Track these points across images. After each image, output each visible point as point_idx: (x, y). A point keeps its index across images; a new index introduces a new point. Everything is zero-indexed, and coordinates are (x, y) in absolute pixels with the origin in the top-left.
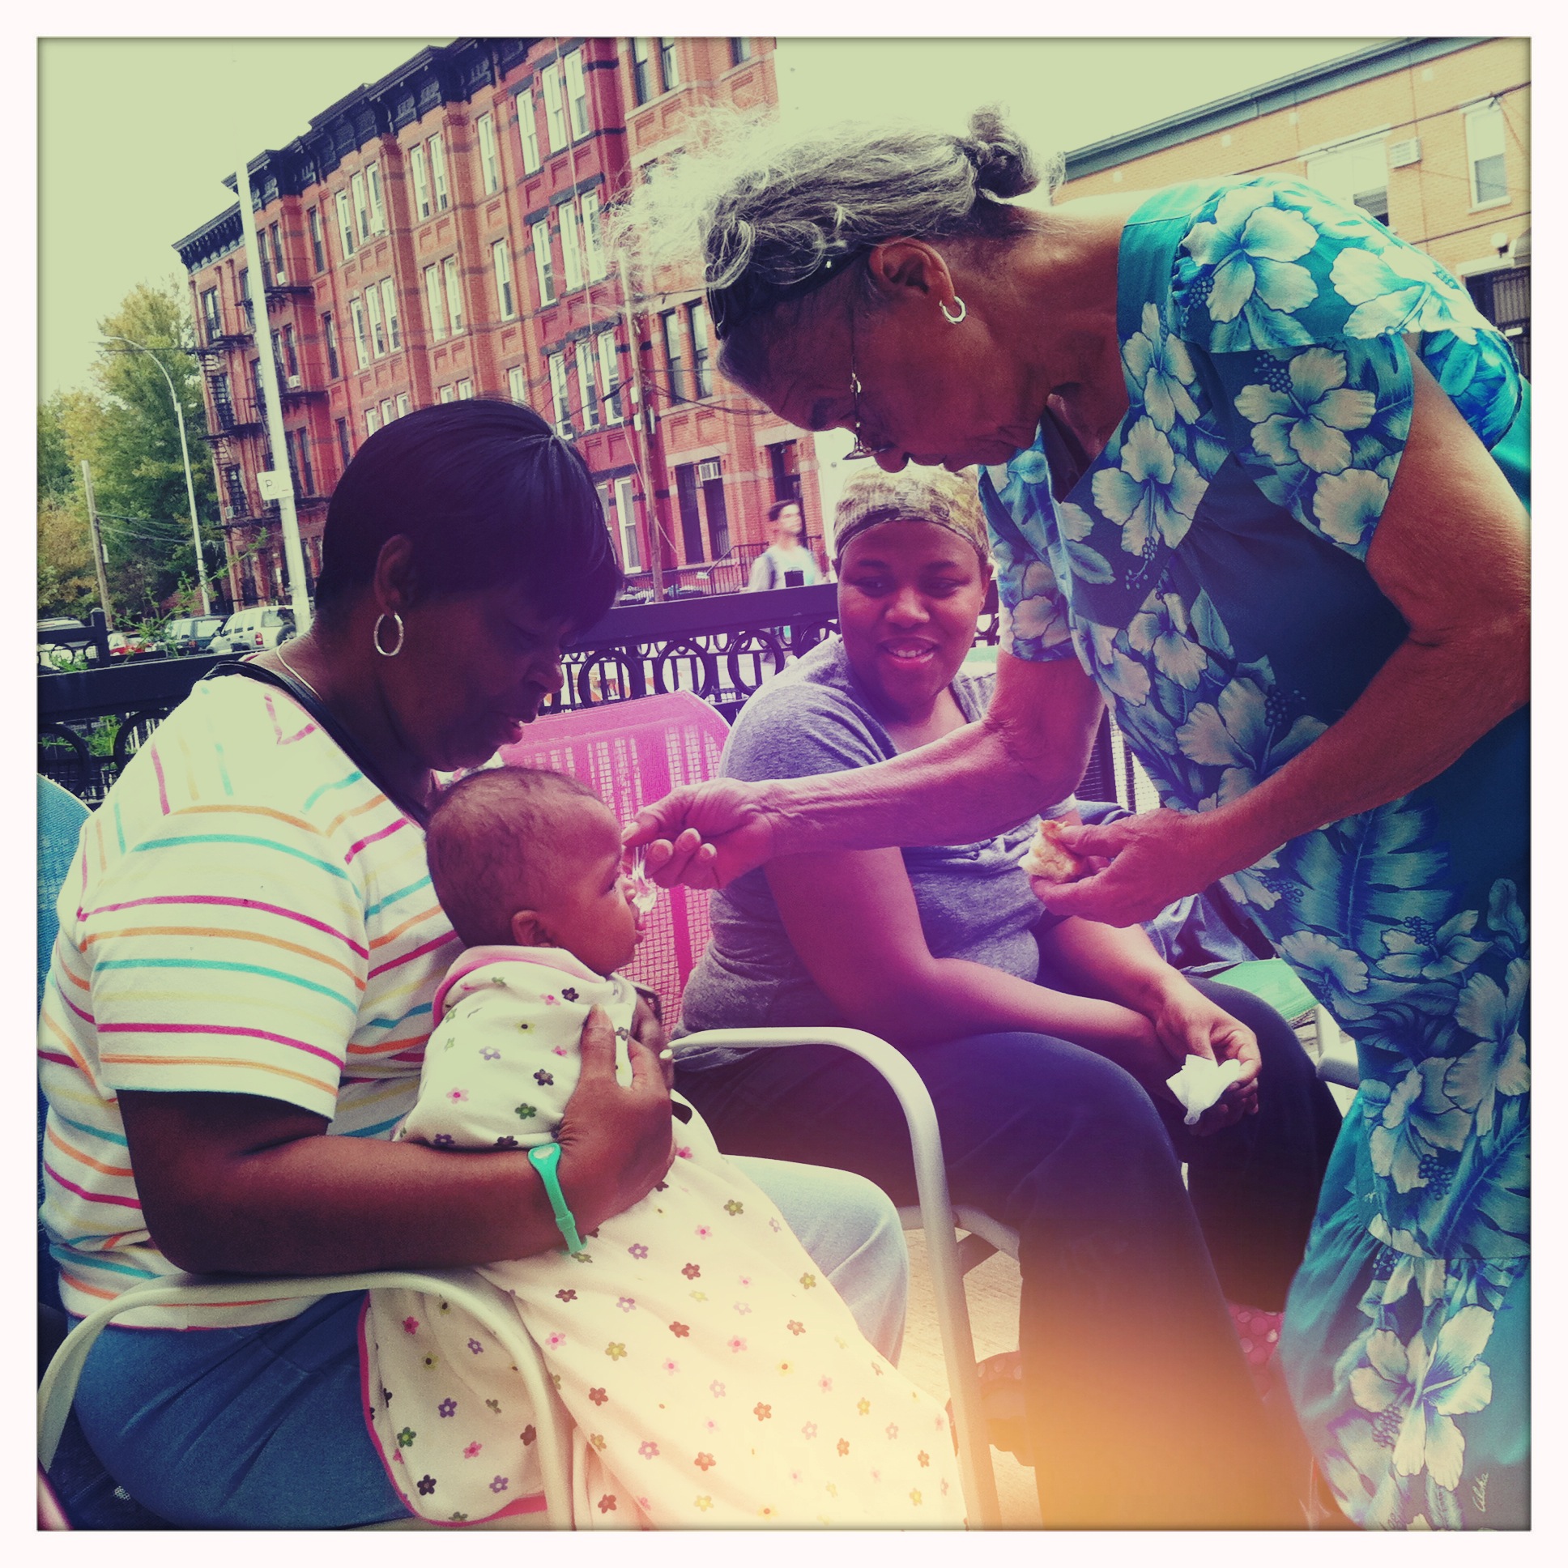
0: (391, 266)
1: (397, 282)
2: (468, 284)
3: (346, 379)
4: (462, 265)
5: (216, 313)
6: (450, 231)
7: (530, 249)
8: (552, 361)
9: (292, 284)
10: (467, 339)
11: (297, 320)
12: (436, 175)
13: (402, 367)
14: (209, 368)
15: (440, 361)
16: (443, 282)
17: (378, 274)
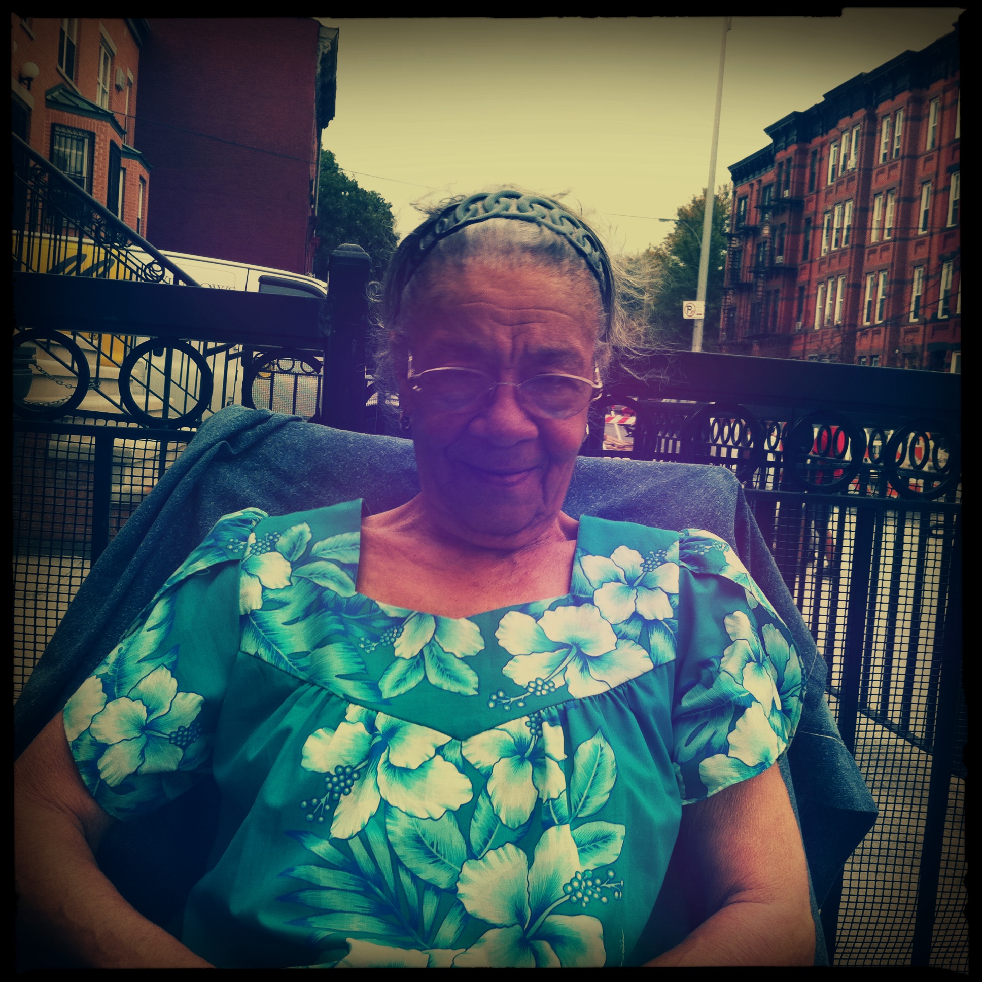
0: (854, 192)
1: (855, 203)
2: (900, 207)
3: (811, 262)
4: (900, 195)
6: (897, 173)
7: (947, 189)
8: (945, 266)
10: (892, 244)
12: (897, 135)
13: (846, 259)
15: (872, 256)
16: (885, 206)
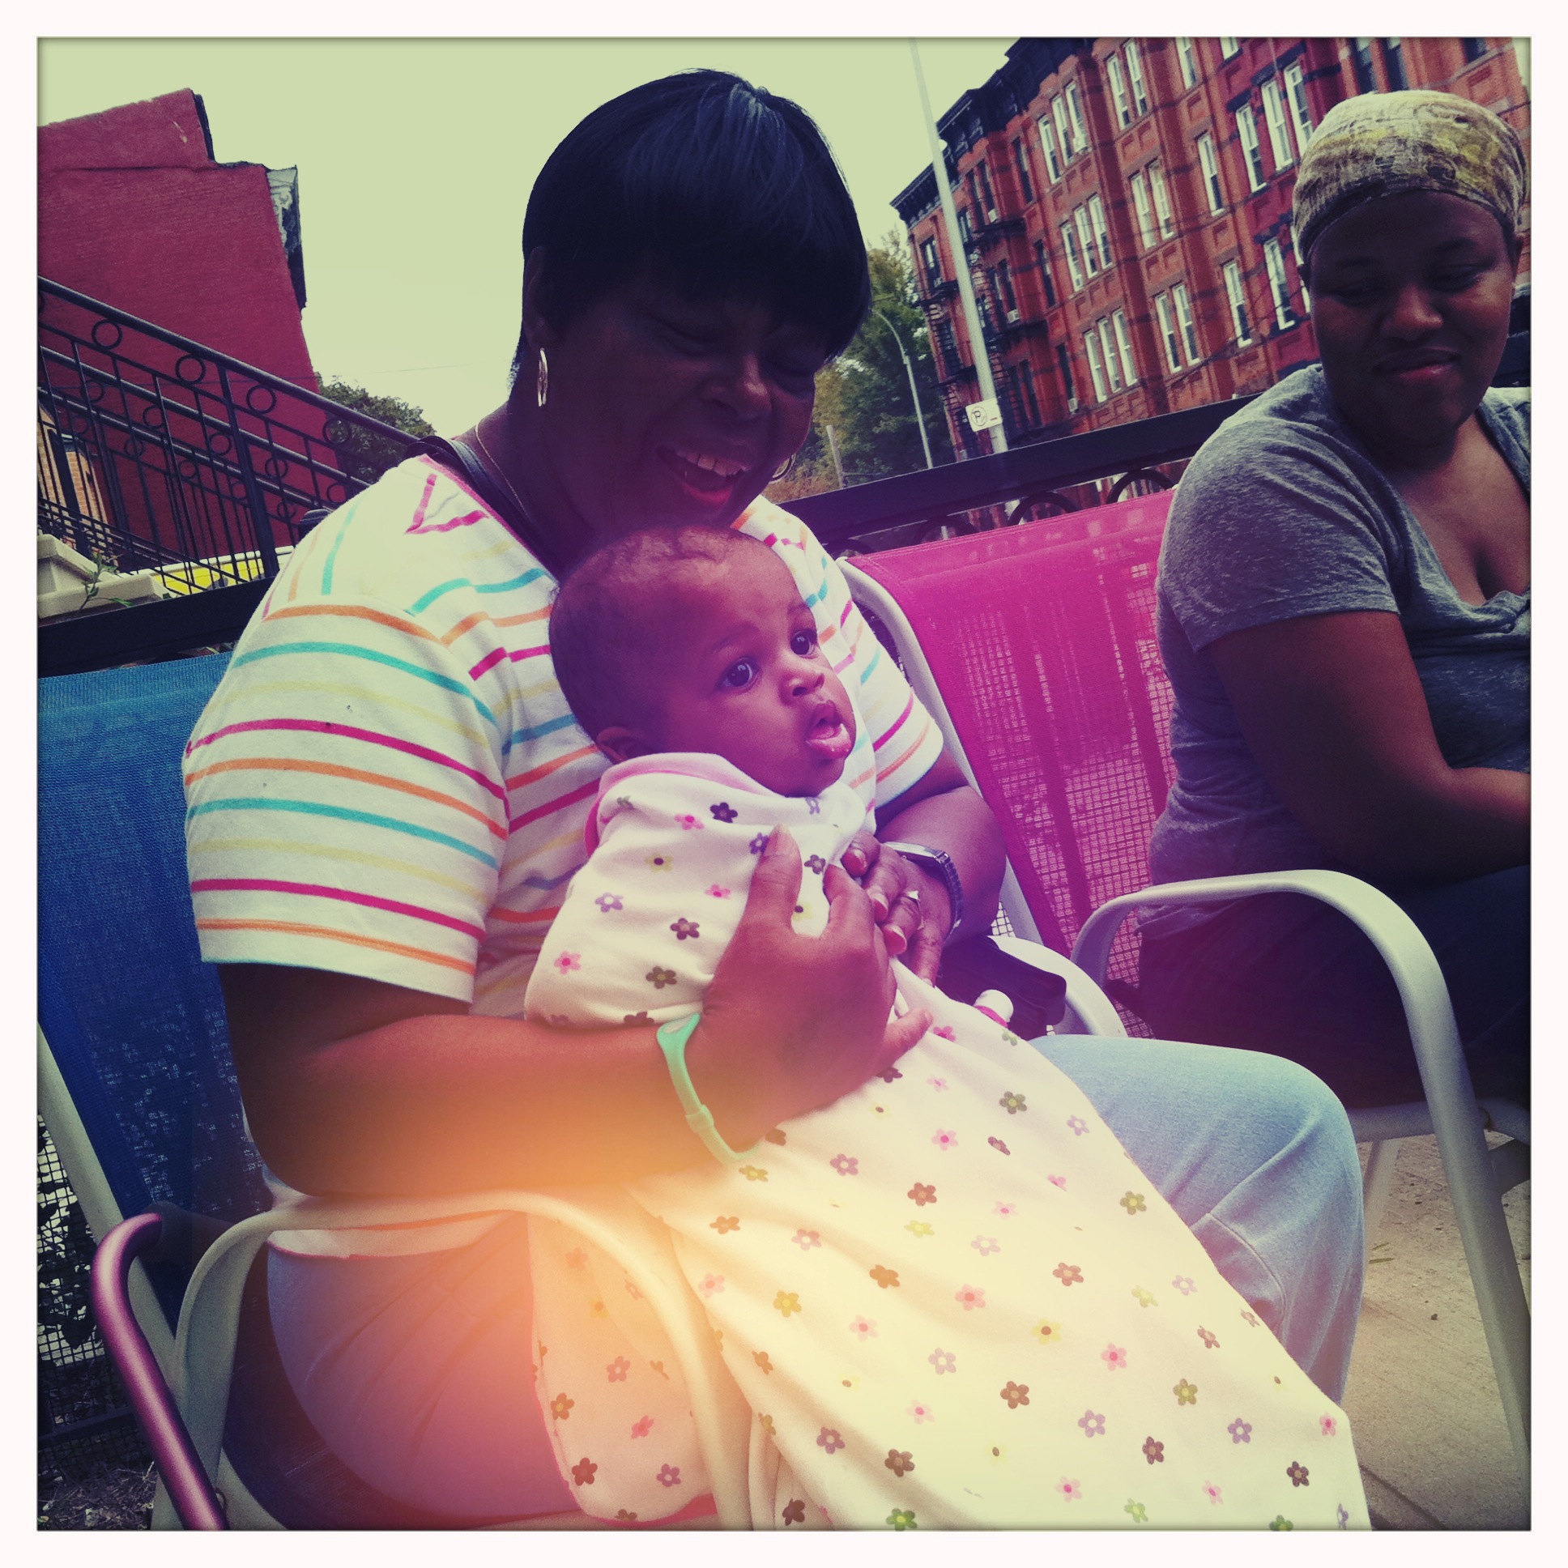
0: (1097, 182)
1: (1103, 197)
2: (1173, 182)
3: (1062, 305)
4: (1167, 166)
5: (935, 262)
6: (1152, 135)
7: (1235, 136)
8: (1267, 249)
9: (1003, 217)
10: (1177, 242)
11: (1010, 254)
12: (1134, 80)
13: (1115, 283)
14: (933, 317)
15: (1153, 269)
16: (1149, 188)
17: (1085, 193)
